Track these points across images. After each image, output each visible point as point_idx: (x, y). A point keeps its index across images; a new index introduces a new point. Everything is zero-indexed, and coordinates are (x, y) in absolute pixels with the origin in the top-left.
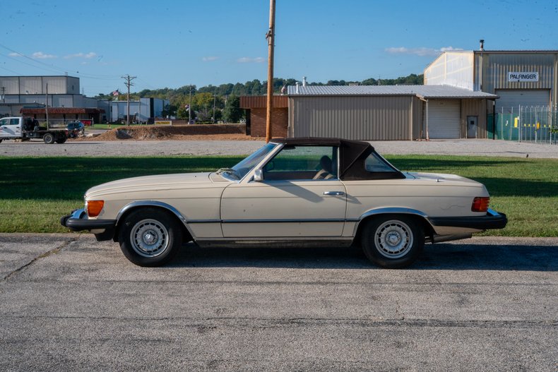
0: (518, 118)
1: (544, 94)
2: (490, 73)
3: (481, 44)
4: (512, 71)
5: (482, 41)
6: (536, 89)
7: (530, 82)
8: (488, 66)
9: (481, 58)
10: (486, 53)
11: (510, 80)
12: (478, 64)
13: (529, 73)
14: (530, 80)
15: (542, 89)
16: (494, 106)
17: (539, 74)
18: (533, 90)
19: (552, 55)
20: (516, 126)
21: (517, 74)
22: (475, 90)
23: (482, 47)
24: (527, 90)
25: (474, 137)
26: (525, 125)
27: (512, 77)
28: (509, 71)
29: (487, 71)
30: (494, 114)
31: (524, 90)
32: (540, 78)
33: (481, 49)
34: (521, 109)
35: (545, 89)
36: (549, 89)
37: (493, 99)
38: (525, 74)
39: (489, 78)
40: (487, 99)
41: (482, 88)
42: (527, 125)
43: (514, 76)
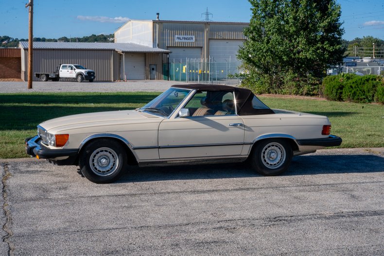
0: (186, 66)
1: (199, 50)
2: (163, 36)
3: (157, 16)
4: (178, 35)
5: (158, 14)
6: (193, 47)
7: (189, 42)
8: (162, 31)
9: (157, 26)
10: (160, 22)
11: (177, 41)
12: (156, 29)
13: (189, 36)
14: (189, 41)
15: (197, 47)
16: (168, 58)
17: (195, 37)
18: (191, 47)
19: (203, 25)
20: (184, 71)
21: (181, 37)
22: (153, 47)
23: (158, 18)
24: (187, 47)
25: (155, 79)
26: (191, 71)
27: (178, 39)
28: (176, 35)
29: (162, 34)
30: (168, 63)
31: (185, 47)
32: (196, 40)
33: (157, 19)
34: (187, 60)
35: (199, 47)
36: (201, 47)
37: (167, 53)
38: (186, 37)
39: (163, 40)
40: (163, 53)
41: (158, 45)
42: (192, 71)
43: (179, 38)
